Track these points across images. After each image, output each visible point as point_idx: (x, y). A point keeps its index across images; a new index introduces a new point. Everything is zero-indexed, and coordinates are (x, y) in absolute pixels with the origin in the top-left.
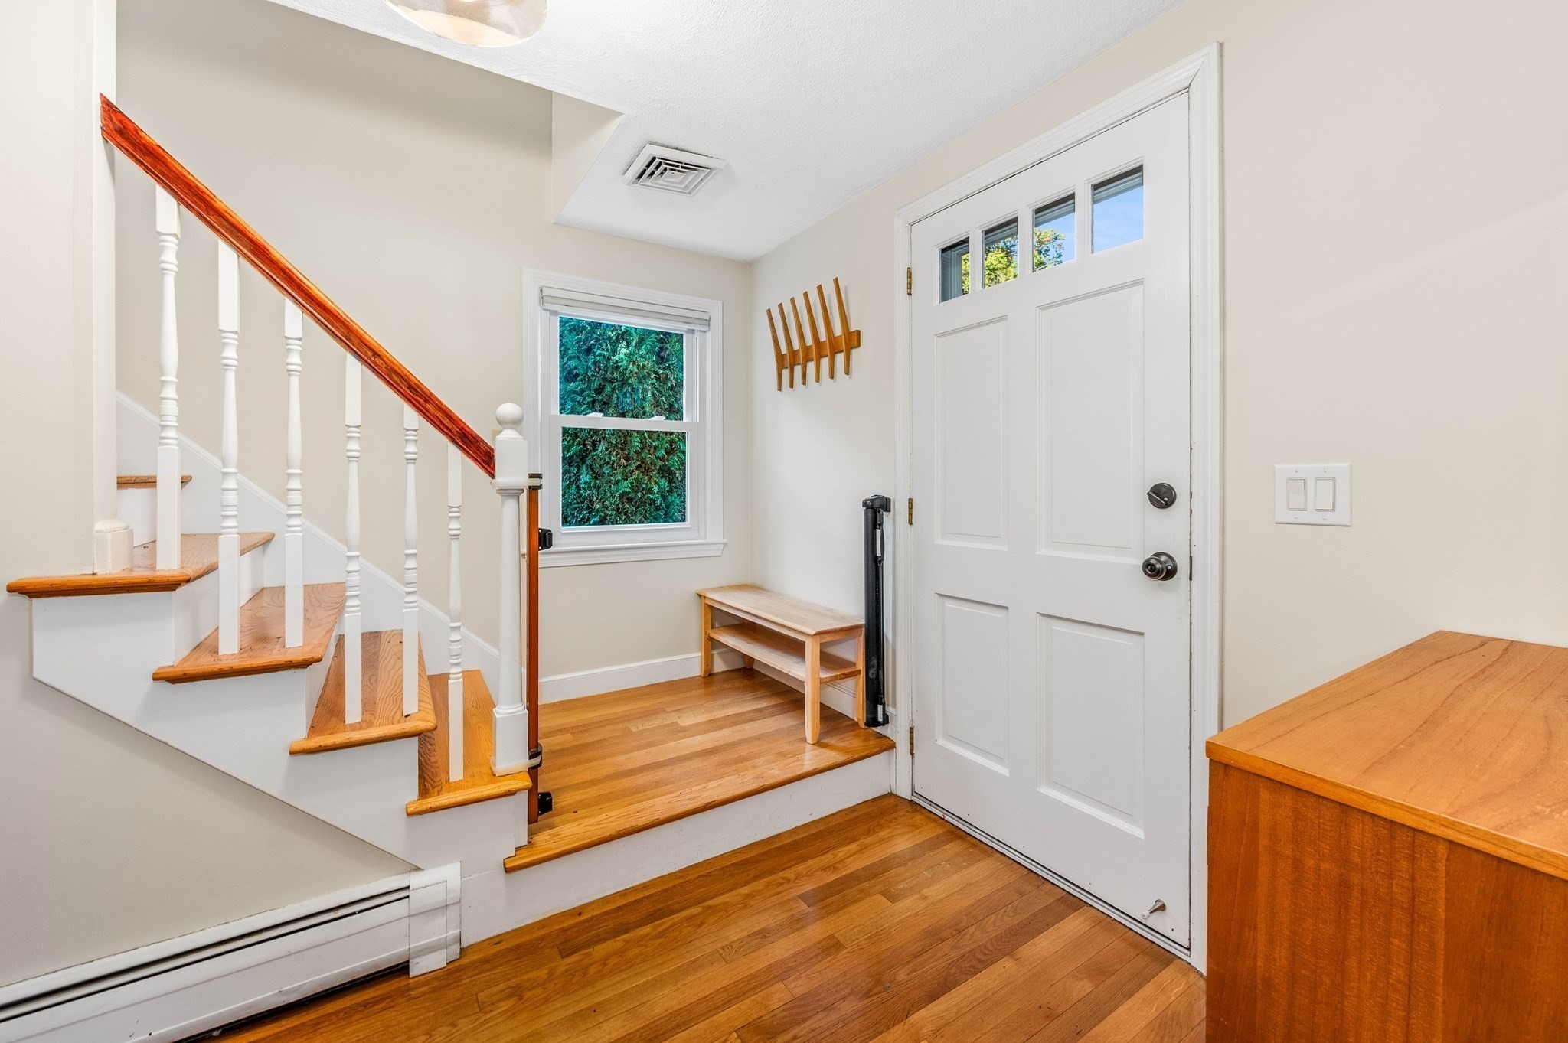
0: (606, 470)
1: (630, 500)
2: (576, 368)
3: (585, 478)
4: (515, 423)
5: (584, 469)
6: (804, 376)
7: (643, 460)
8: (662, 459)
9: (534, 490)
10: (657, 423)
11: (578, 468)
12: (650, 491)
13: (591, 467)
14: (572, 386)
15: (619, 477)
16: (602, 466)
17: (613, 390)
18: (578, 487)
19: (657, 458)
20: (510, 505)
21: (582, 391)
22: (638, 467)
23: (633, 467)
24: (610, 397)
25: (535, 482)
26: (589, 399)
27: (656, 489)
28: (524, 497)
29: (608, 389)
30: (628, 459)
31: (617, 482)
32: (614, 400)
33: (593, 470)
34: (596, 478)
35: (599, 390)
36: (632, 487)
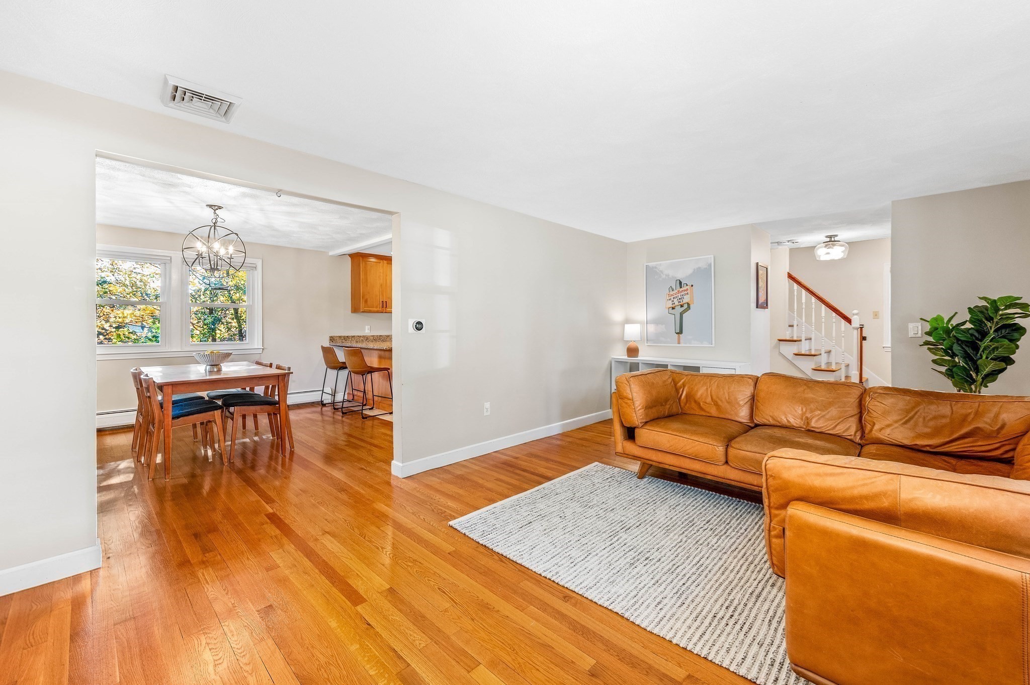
4: (857, 314)
20: (855, 331)
25: (862, 326)
28: (859, 329)
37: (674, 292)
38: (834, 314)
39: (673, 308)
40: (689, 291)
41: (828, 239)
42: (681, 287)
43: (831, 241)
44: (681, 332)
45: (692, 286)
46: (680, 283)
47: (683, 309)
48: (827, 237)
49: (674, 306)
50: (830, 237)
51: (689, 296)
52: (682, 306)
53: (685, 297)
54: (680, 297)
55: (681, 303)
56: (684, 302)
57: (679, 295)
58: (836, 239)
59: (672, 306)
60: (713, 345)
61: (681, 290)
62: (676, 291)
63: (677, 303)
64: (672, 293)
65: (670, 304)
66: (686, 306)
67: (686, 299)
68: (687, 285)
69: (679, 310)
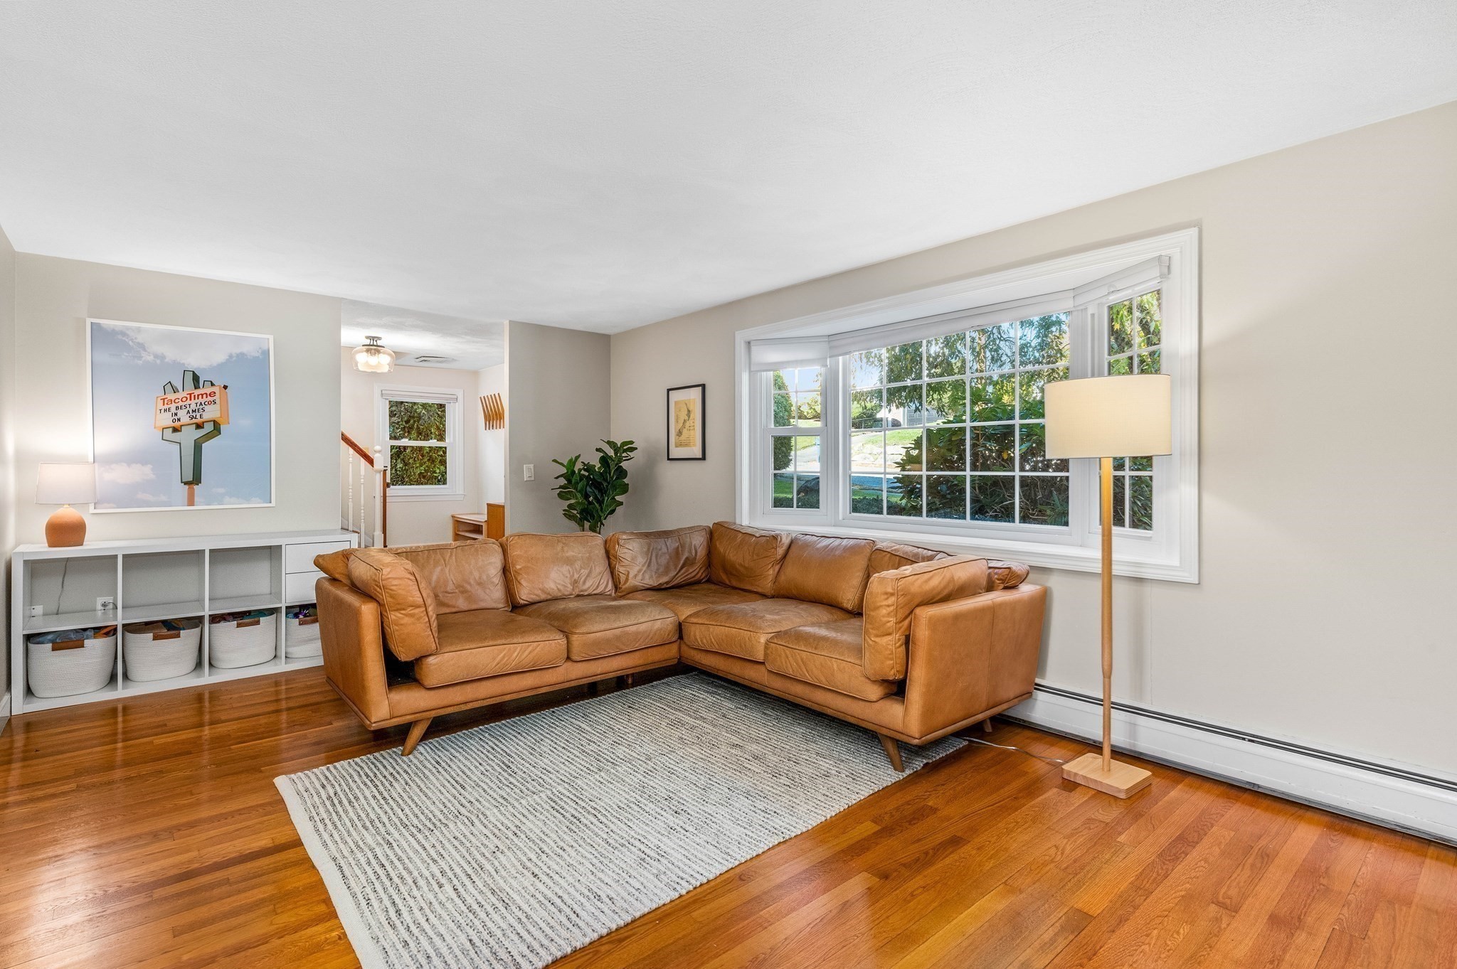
0: (411, 461)
1: (424, 477)
2: (395, 411)
3: (400, 465)
4: (379, 452)
5: (399, 460)
6: (493, 426)
7: (431, 457)
8: (441, 456)
9: (385, 470)
10: (433, 443)
11: (396, 460)
12: (435, 472)
13: (403, 460)
14: (394, 419)
15: (418, 465)
16: (409, 459)
17: (415, 422)
18: (396, 470)
19: (438, 455)
20: (378, 475)
21: (399, 422)
22: (429, 460)
23: (426, 460)
24: (413, 425)
25: (386, 468)
26: (402, 426)
27: (438, 471)
28: (382, 473)
29: (412, 421)
30: (423, 456)
31: (417, 468)
32: (415, 426)
33: (404, 461)
34: (406, 465)
35: (407, 422)
36: (425, 470)
37: (181, 395)
38: (351, 451)
39: (175, 430)
40: (217, 398)
41: (368, 342)
42: (197, 387)
43: (373, 347)
44: (196, 479)
45: (225, 387)
46: (196, 378)
47: (201, 432)
48: (367, 337)
49: (177, 424)
50: (373, 338)
51: (217, 407)
52: (199, 426)
53: (207, 408)
54: (193, 407)
55: (199, 420)
56: (206, 416)
57: (193, 402)
58: (379, 343)
59: (173, 425)
60: (273, 504)
61: (197, 392)
62: (185, 394)
63: (185, 419)
64: (172, 396)
65: (167, 420)
66: (209, 428)
67: (211, 413)
68: (212, 384)
69: (190, 435)
